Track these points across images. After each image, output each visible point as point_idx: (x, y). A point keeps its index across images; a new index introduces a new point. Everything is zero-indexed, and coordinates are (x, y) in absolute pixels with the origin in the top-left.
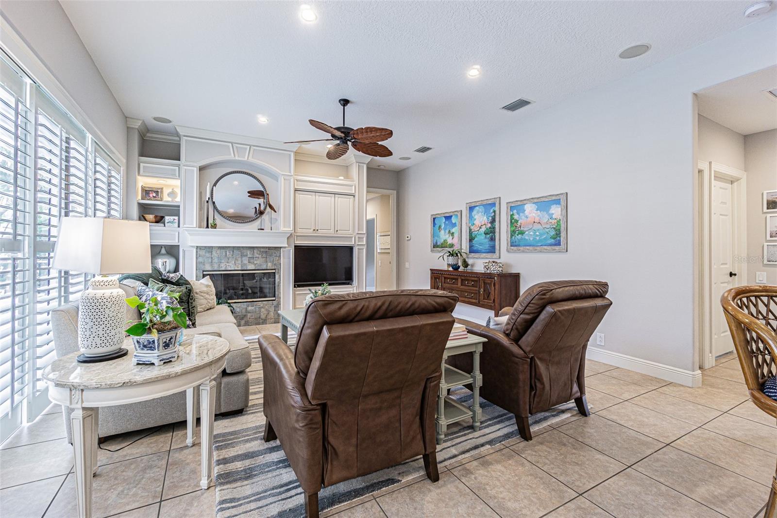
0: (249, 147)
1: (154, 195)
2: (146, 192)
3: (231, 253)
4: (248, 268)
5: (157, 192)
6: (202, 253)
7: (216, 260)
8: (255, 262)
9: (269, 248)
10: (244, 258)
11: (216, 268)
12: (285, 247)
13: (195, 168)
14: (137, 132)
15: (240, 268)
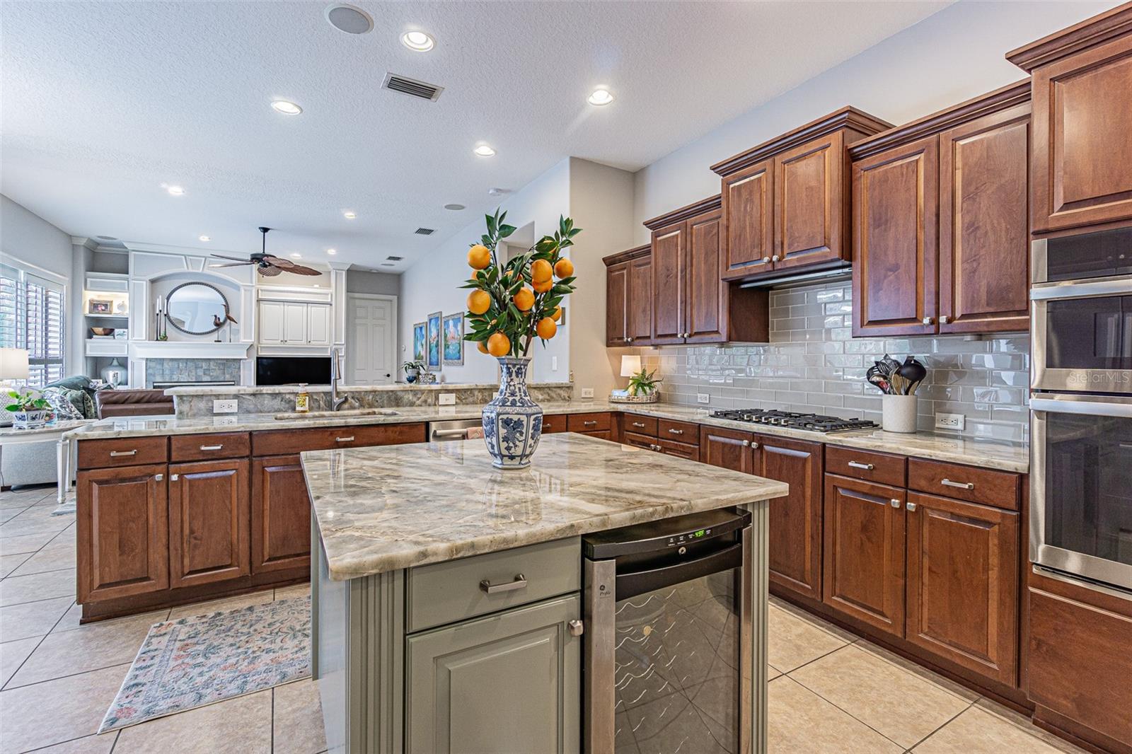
0: (204, 259)
1: (103, 308)
2: (95, 306)
3: (185, 365)
4: (203, 380)
5: (106, 306)
6: (152, 364)
7: (167, 372)
8: (211, 374)
9: (227, 360)
10: (198, 371)
11: (167, 380)
12: (245, 359)
13: (145, 283)
14: (82, 248)
15: (194, 380)
